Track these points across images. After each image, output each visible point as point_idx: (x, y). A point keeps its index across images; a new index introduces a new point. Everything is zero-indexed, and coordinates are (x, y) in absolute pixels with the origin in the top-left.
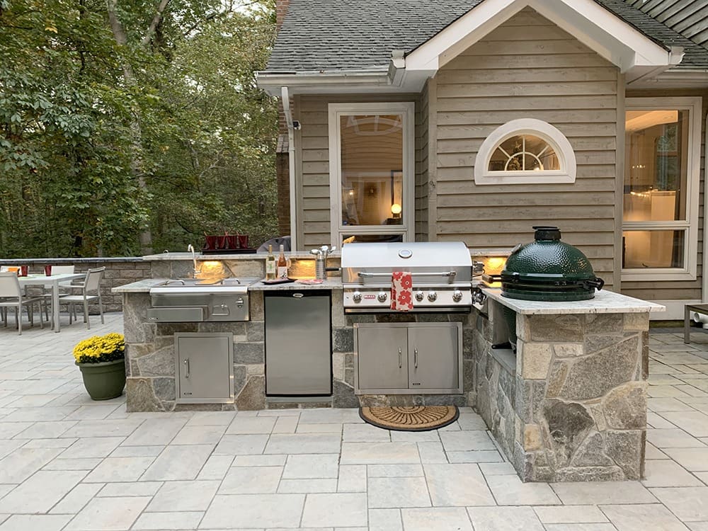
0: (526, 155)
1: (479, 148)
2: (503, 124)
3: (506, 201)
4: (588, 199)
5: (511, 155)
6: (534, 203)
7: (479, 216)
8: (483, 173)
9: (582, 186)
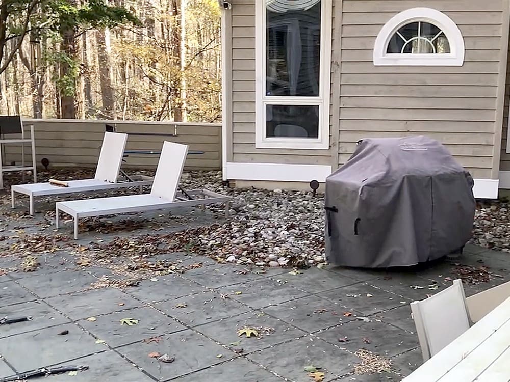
0: (421, 39)
1: (378, 34)
2: (399, 12)
3: (401, 80)
4: (474, 80)
5: (407, 40)
6: (425, 83)
7: (376, 93)
8: (380, 57)
9: (469, 68)
